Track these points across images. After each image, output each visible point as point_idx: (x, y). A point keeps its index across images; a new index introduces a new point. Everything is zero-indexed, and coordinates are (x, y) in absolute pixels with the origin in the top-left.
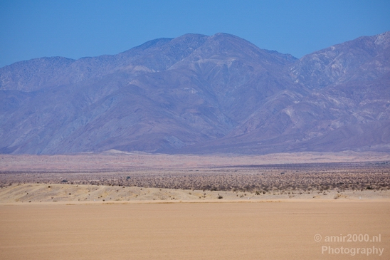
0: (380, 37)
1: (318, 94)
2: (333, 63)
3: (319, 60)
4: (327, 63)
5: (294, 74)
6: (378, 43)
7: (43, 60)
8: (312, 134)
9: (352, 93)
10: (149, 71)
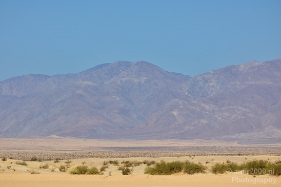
0: (242, 66)
1: (195, 102)
2: (211, 82)
3: (201, 80)
4: (207, 82)
5: (185, 88)
6: (240, 70)
7: (30, 76)
8: (187, 128)
9: (218, 102)
10: (93, 84)
